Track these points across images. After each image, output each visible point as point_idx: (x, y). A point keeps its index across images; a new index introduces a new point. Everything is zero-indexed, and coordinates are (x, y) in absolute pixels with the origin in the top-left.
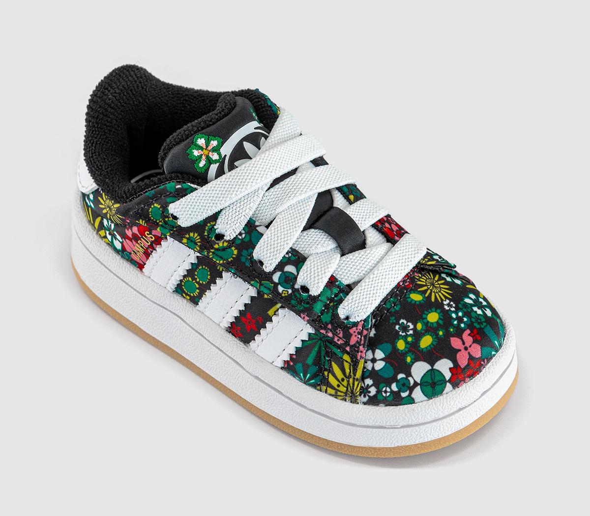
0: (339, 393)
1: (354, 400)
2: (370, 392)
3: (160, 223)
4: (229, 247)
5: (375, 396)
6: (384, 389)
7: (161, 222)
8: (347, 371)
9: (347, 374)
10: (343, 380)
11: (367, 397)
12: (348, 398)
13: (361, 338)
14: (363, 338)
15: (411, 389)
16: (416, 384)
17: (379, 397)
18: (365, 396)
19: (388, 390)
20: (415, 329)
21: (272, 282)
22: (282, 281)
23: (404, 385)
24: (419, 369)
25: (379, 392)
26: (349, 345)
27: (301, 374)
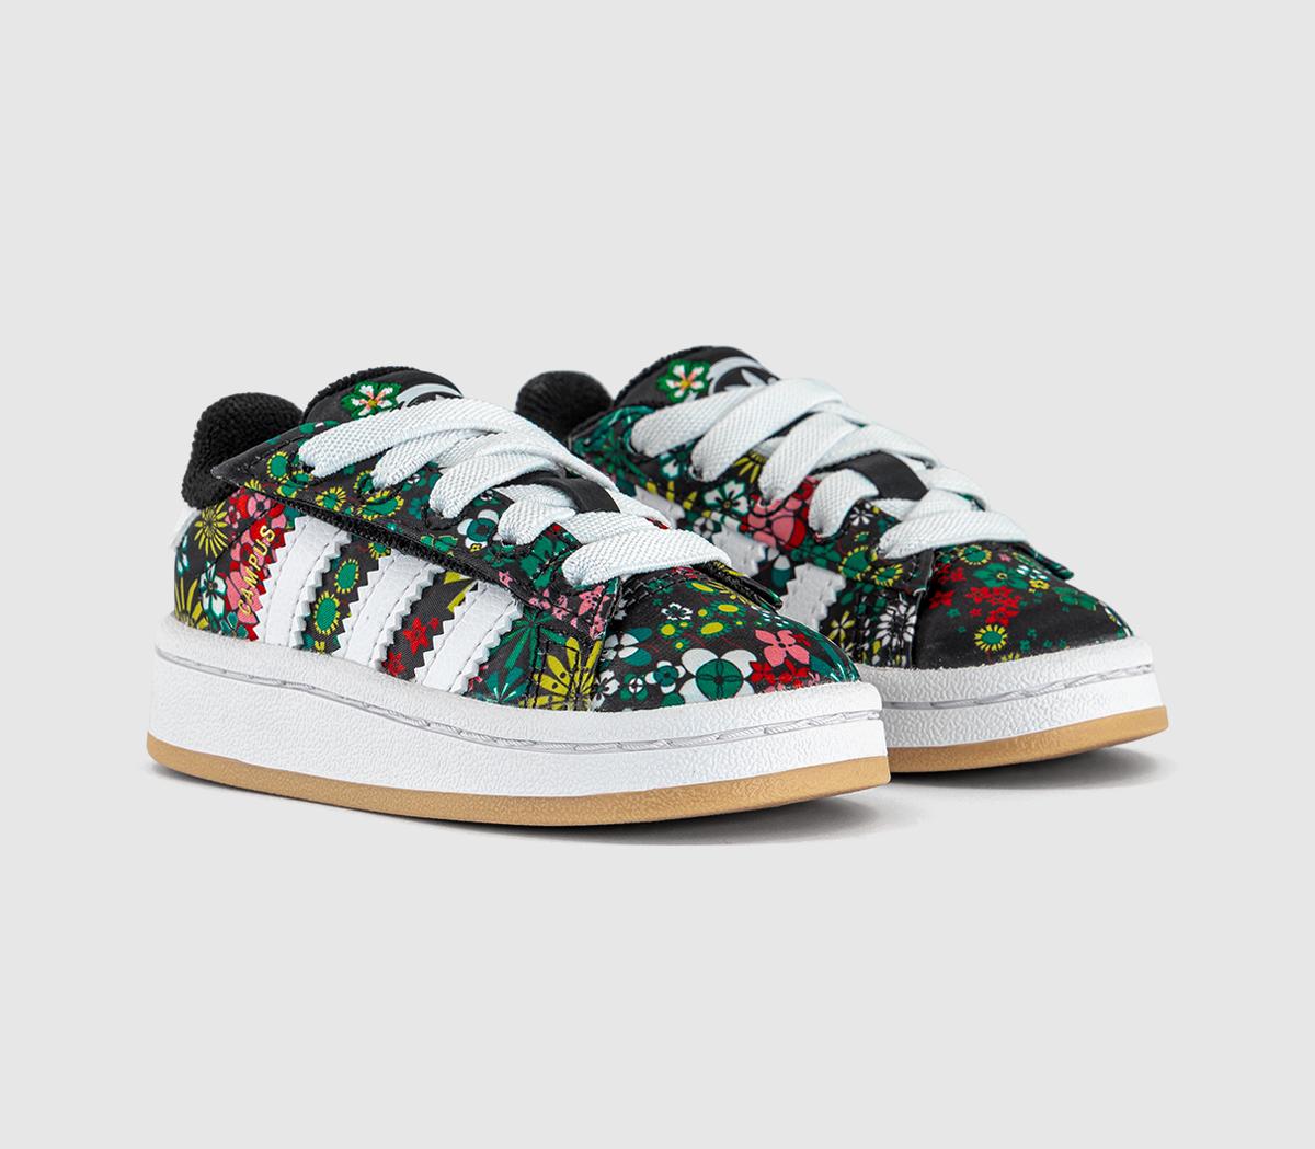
0: (555, 698)
1: (580, 706)
2: (608, 689)
3: (284, 482)
4: (391, 497)
5: (616, 694)
6: (633, 681)
7: (285, 479)
8: (572, 663)
9: (572, 667)
10: (563, 675)
11: (603, 698)
12: (570, 705)
13: (598, 607)
14: (601, 606)
15: (680, 682)
16: (688, 676)
17: (624, 695)
18: (599, 698)
19: (640, 682)
20: (695, 615)
21: (456, 534)
22: (473, 531)
23: (667, 675)
24: (696, 659)
25: (623, 686)
26: (577, 615)
27: (495, 690)
